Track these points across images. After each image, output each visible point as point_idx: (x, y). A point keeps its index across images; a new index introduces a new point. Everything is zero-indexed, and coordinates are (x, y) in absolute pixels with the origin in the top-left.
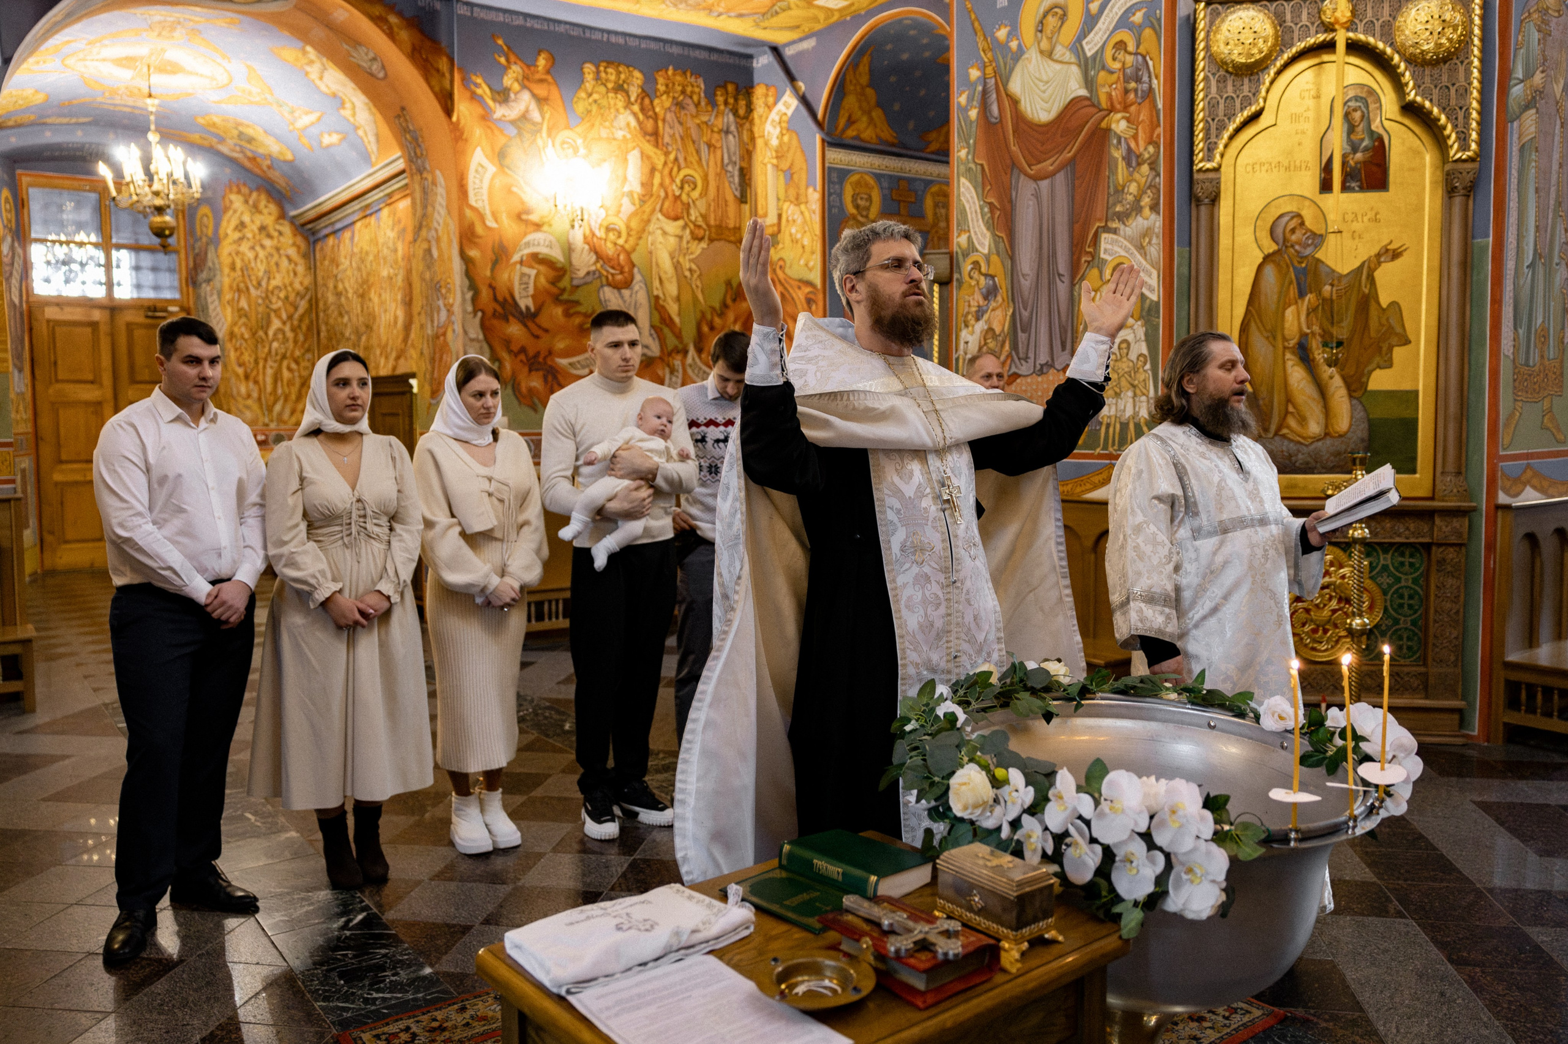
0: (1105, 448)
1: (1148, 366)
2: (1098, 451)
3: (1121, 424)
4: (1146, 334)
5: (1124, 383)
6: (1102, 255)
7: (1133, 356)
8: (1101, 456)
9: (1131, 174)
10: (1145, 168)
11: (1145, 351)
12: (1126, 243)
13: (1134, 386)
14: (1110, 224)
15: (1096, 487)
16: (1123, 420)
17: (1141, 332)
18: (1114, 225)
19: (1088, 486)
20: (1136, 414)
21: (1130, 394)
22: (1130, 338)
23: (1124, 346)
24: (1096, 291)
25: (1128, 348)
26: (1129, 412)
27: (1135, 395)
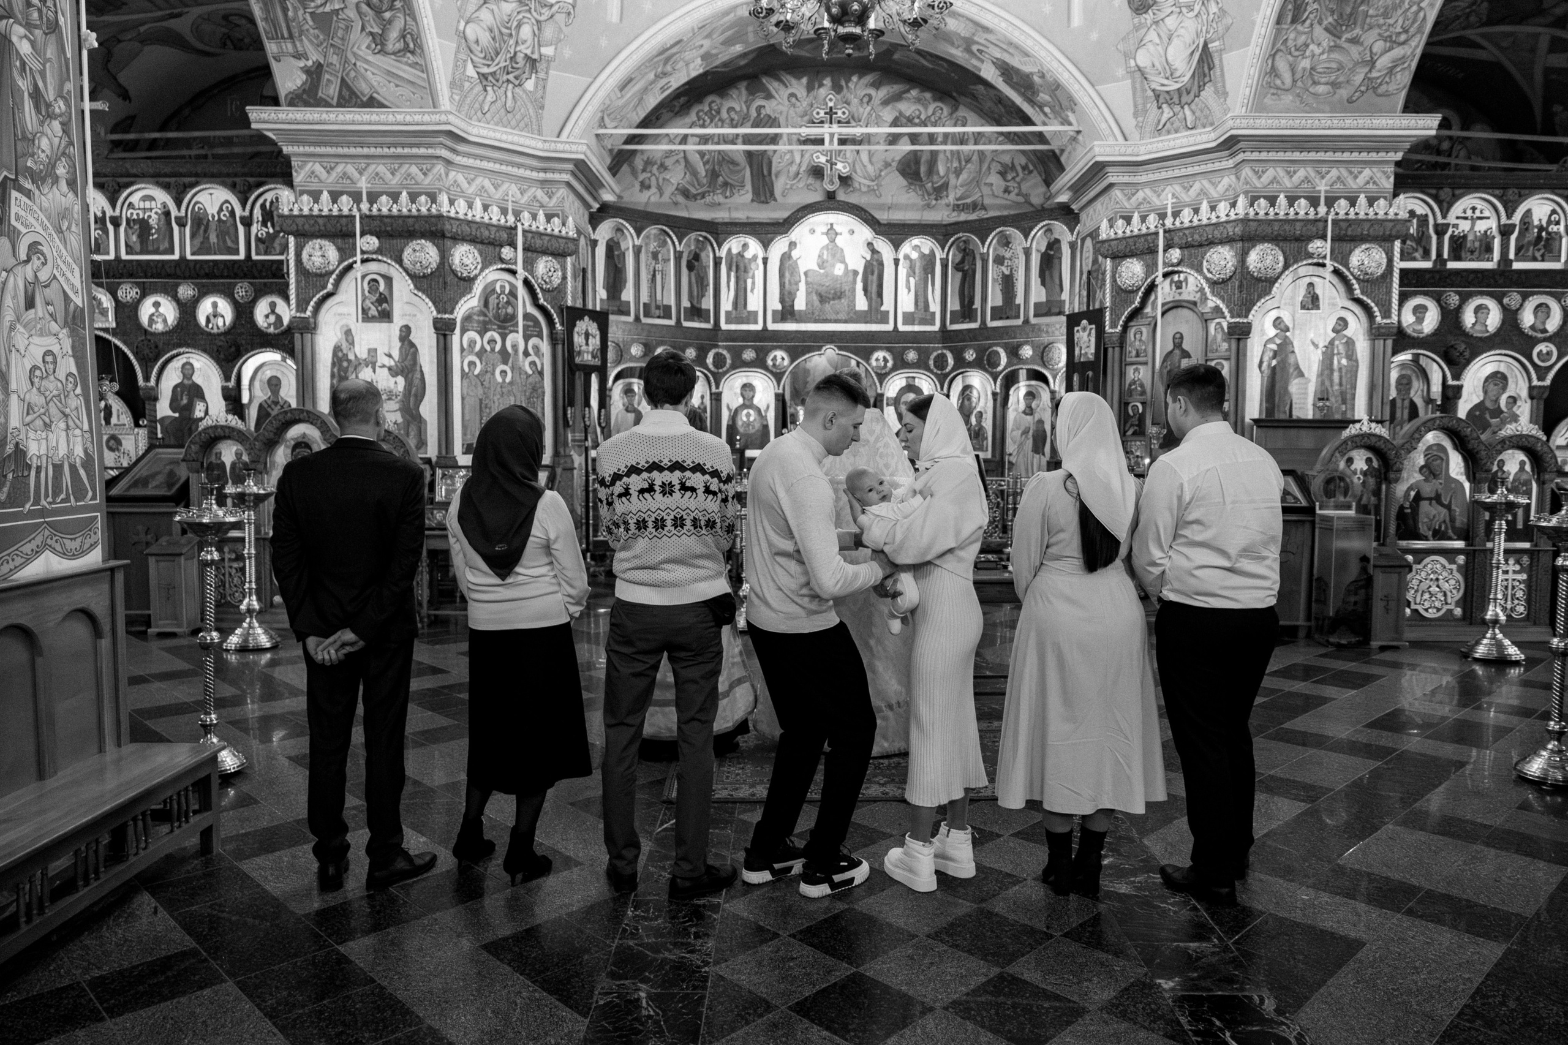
0: (37, 502)
1: (78, 391)
2: (27, 506)
3: (54, 466)
4: (73, 347)
5: (53, 410)
6: (13, 222)
7: (61, 375)
8: (31, 514)
9: (42, 123)
10: (56, 125)
11: (74, 371)
12: (42, 216)
13: (66, 416)
14: (21, 180)
15: (28, 561)
16: (56, 461)
17: (67, 344)
18: (28, 185)
19: (19, 561)
20: (71, 451)
21: (62, 425)
22: (56, 349)
23: (49, 359)
24: (8, 272)
25: (55, 362)
26: (62, 451)
27: (68, 428)
